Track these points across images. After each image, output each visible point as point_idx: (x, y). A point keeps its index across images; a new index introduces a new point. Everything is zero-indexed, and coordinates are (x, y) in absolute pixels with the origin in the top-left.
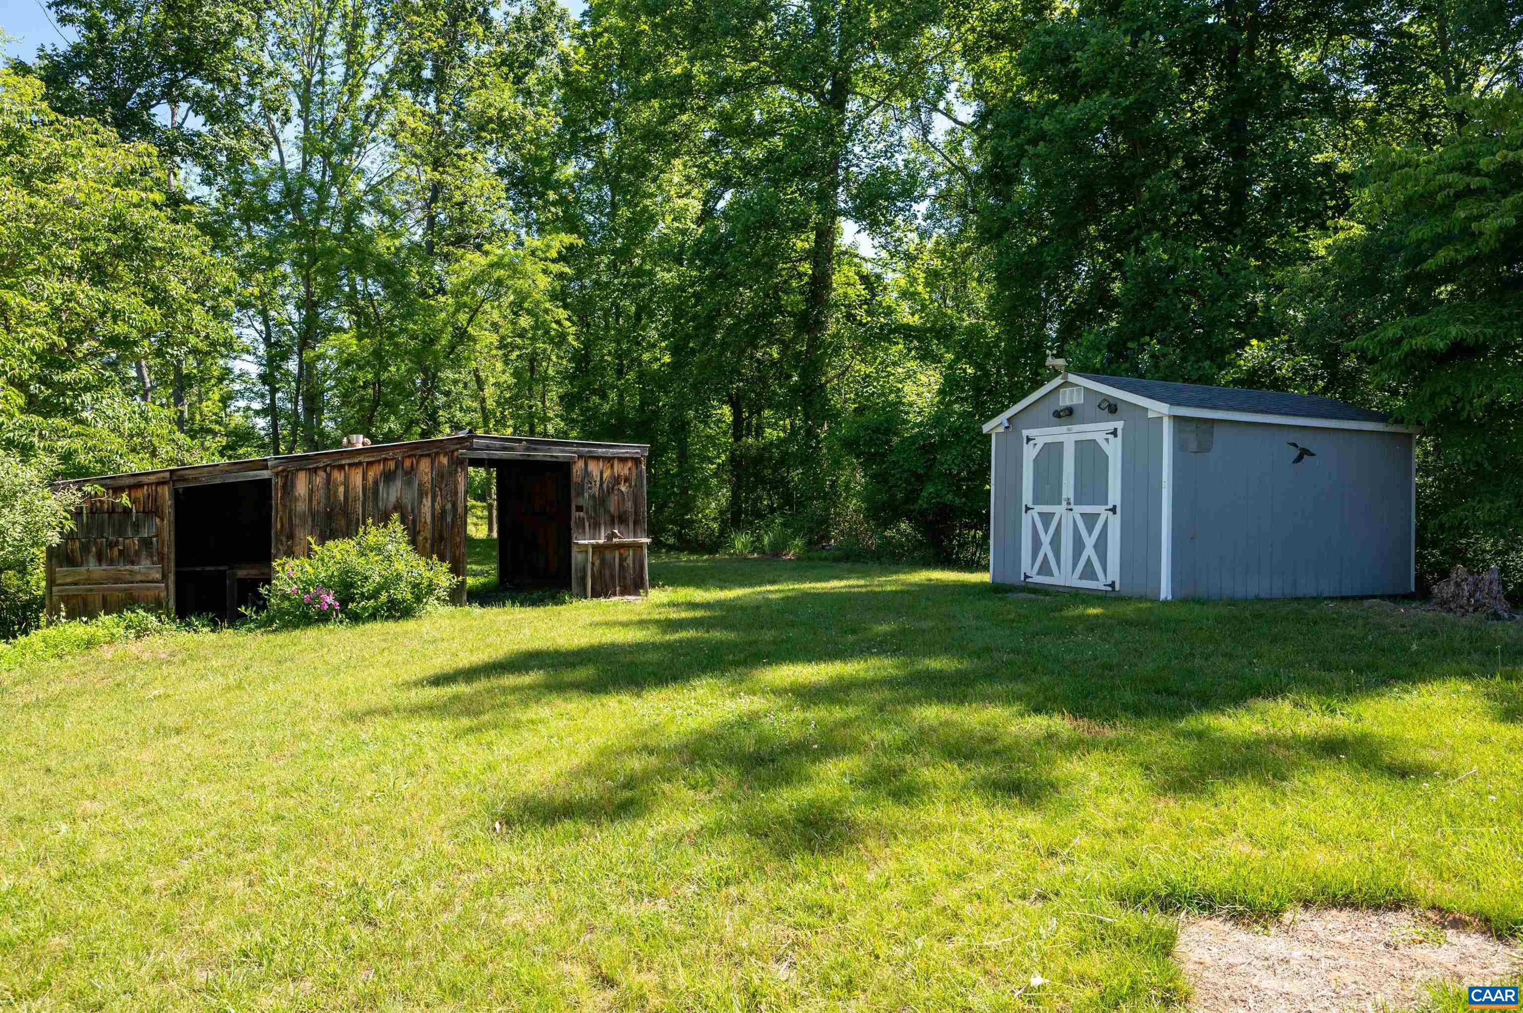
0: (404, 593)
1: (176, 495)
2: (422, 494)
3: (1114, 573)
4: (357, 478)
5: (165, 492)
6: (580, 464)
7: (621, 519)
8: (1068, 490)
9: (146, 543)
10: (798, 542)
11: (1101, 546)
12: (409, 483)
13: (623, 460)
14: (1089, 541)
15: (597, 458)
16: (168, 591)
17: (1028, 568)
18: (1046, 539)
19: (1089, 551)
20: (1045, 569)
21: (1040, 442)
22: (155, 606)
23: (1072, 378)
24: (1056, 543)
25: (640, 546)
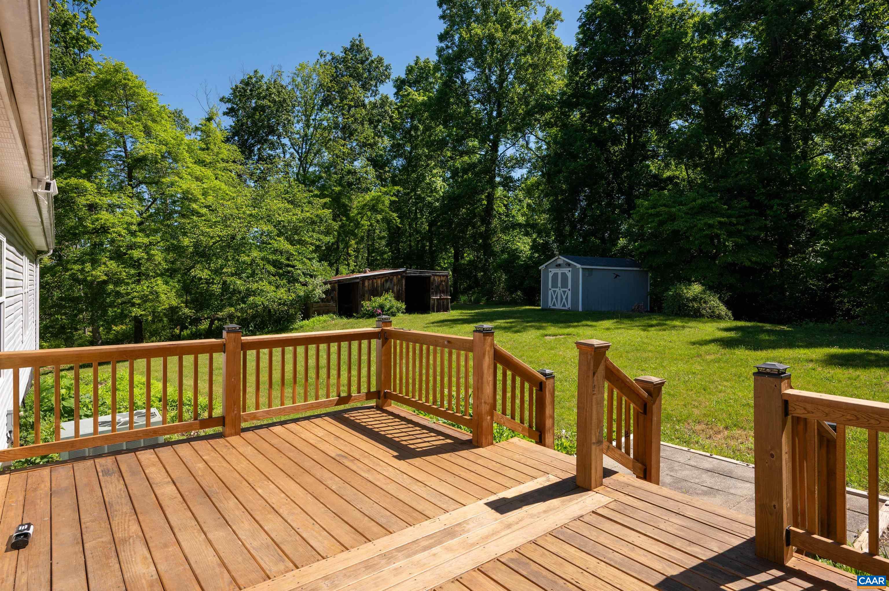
0: (394, 310)
1: (339, 285)
2: (394, 285)
3: (570, 306)
4: (379, 282)
5: (336, 285)
6: (433, 277)
7: (443, 292)
8: (559, 285)
9: (332, 297)
10: (484, 299)
11: (567, 298)
12: (391, 282)
13: (443, 276)
14: (564, 297)
15: (437, 276)
16: (336, 309)
17: (550, 305)
18: (554, 297)
19: (564, 300)
20: (554, 305)
21: (553, 272)
22: (334, 313)
23: (560, 257)
24: (557, 298)
25: (448, 299)
